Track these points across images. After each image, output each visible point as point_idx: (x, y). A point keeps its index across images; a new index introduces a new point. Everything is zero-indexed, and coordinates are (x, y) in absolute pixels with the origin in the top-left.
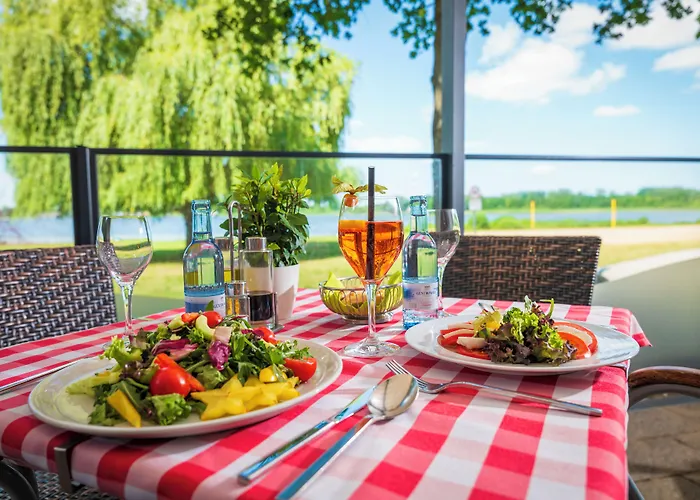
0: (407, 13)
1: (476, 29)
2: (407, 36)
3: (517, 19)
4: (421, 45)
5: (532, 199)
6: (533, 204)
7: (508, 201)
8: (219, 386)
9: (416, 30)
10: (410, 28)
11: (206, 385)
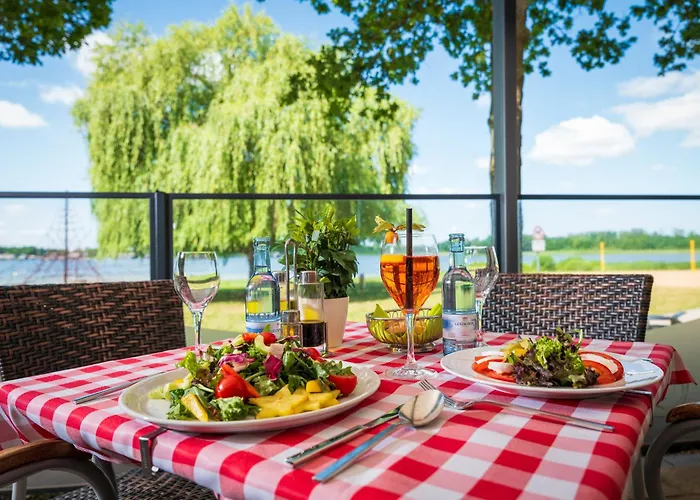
0: (468, 59)
1: (537, 70)
2: (467, 80)
3: (579, 60)
4: (483, 87)
5: (602, 240)
6: (602, 244)
7: (576, 242)
8: (273, 393)
9: (475, 73)
10: (470, 72)
11: (262, 393)
